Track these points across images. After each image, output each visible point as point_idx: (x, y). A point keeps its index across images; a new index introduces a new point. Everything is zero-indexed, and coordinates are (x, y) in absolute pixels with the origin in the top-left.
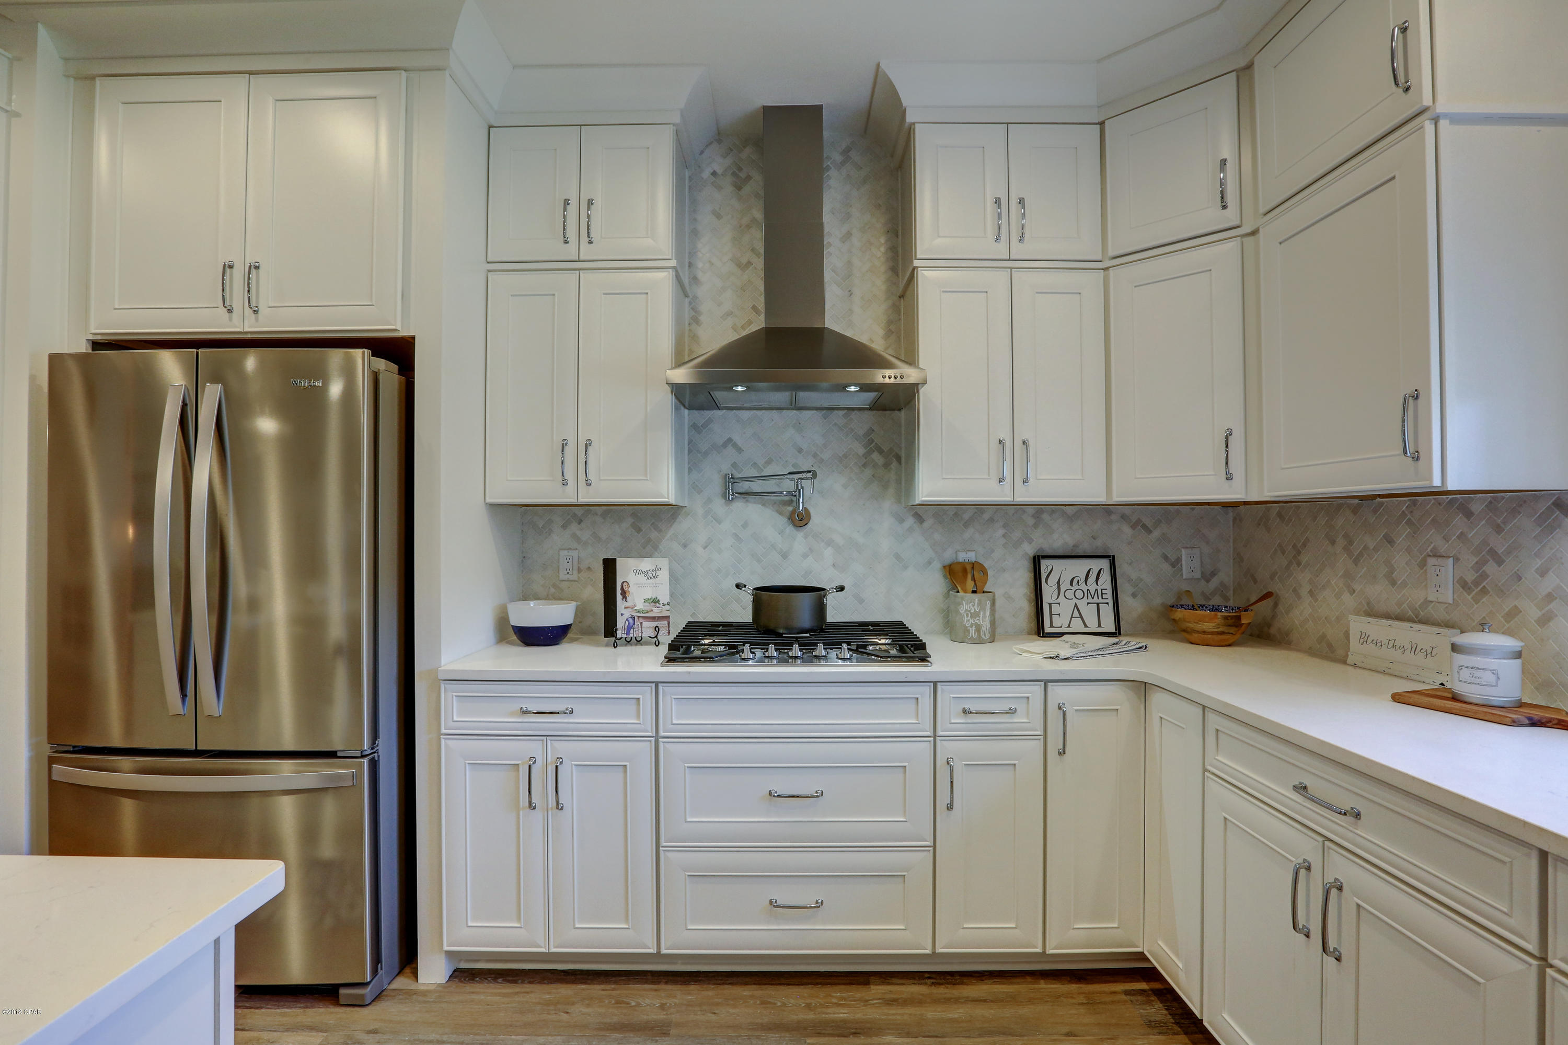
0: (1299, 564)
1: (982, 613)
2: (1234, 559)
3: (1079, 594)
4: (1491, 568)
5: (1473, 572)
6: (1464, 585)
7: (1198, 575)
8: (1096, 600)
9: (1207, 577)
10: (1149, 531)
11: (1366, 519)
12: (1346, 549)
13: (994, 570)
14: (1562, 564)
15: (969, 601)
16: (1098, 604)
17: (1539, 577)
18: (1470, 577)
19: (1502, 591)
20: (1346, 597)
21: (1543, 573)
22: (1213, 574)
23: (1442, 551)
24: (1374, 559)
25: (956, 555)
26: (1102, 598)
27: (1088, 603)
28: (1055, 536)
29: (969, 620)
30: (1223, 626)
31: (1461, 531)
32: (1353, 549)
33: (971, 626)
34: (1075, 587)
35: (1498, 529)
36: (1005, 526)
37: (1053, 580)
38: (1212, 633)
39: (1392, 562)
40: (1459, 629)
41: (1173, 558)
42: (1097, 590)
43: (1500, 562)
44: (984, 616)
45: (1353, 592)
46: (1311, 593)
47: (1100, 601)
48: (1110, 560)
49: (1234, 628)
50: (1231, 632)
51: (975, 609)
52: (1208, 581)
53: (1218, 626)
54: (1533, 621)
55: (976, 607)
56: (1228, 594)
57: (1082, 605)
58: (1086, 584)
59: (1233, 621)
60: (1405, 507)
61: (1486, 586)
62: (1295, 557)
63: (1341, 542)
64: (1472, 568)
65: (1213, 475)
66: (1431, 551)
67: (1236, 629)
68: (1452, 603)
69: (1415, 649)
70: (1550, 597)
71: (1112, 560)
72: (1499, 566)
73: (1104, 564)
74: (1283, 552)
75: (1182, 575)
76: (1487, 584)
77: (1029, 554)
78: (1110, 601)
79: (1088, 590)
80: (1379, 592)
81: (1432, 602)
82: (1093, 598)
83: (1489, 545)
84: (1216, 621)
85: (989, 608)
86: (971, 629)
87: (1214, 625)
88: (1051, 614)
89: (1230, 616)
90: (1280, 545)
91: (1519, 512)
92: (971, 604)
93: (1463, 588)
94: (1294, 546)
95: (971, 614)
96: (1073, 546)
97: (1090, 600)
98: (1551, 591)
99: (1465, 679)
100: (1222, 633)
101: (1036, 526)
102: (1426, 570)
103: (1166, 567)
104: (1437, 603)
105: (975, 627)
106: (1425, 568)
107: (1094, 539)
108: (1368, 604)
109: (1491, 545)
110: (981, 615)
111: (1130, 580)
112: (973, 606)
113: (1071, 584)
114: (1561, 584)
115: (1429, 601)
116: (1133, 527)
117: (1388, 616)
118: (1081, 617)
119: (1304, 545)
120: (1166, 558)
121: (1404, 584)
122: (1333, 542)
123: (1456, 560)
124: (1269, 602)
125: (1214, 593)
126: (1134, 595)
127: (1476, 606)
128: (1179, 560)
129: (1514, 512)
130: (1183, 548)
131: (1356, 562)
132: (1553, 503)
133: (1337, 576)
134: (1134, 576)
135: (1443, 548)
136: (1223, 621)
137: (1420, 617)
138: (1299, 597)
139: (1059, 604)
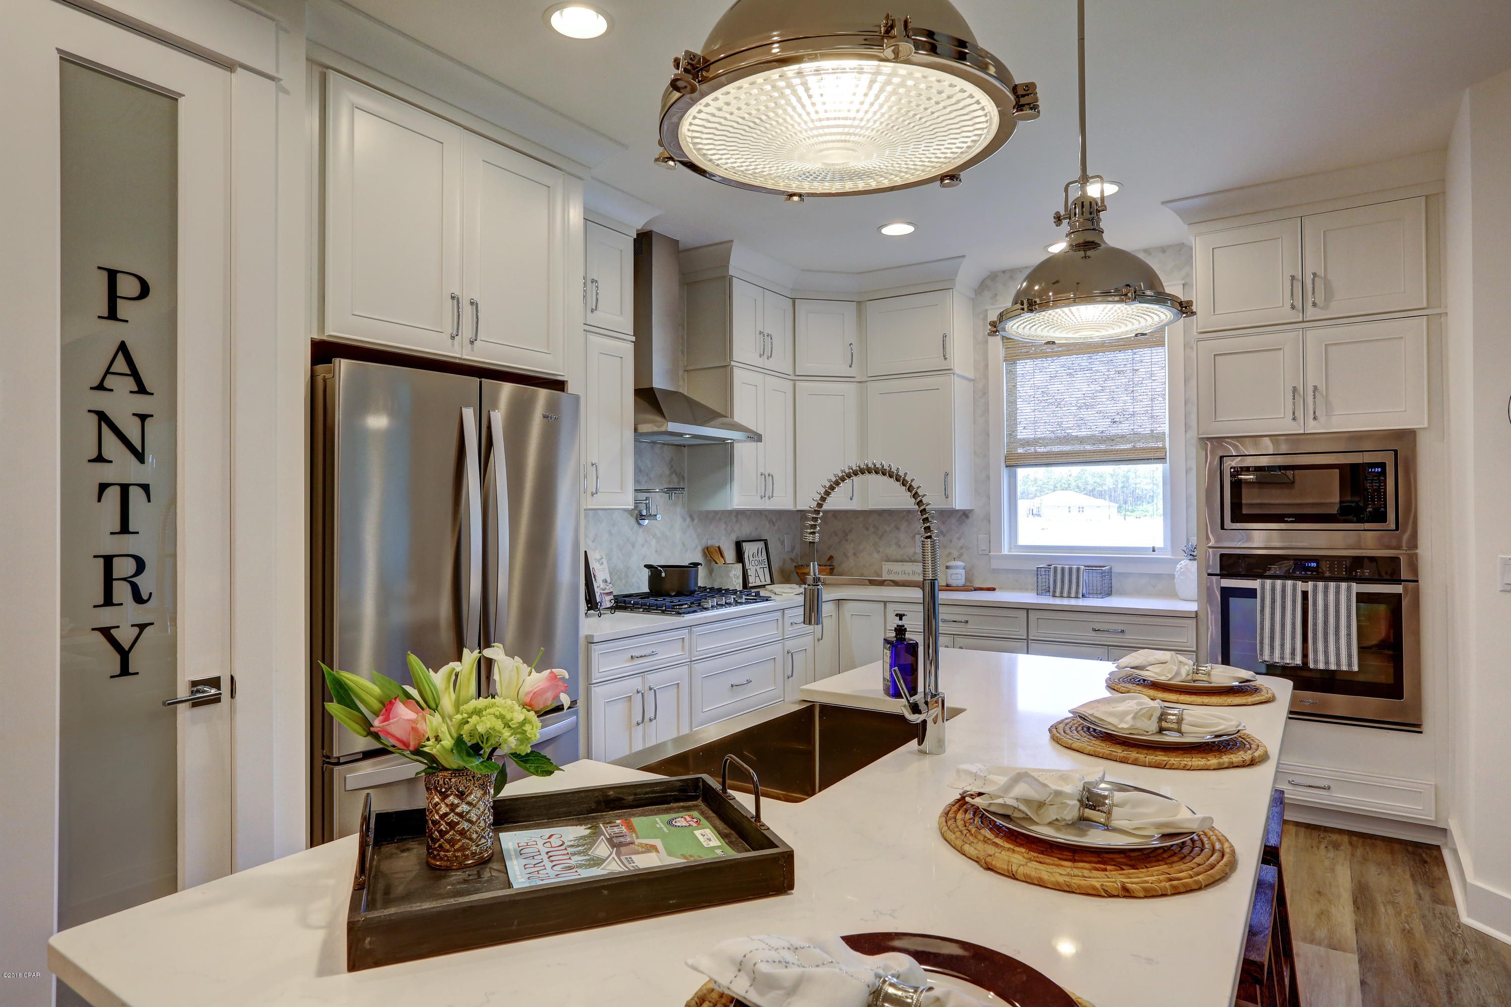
0: (847, 540)
3: (756, 563)
7: (789, 549)
9: (793, 549)
10: (775, 524)
11: (885, 518)
12: (874, 532)
16: (763, 566)
20: (876, 555)
21: (959, 539)
24: (890, 536)
27: (760, 568)
28: (745, 529)
32: (878, 532)
34: (755, 559)
35: (944, 523)
36: (726, 523)
37: (747, 555)
39: (899, 537)
41: (782, 540)
42: (762, 560)
43: (944, 536)
45: (879, 551)
46: (855, 554)
47: (764, 564)
52: (792, 552)
57: (758, 569)
58: (758, 557)
60: (905, 514)
62: (844, 537)
63: (872, 529)
70: (961, 548)
71: (765, 542)
73: (763, 544)
74: (837, 535)
75: (785, 549)
77: (737, 539)
78: (767, 566)
79: (759, 560)
80: (892, 551)
82: (761, 563)
90: (835, 532)
91: (951, 517)
96: (752, 535)
97: (760, 565)
98: (966, 545)
99: (953, 578)
101: (737, 523)
103: (780, 545)
106: (914, 539)
107: (758, 530)
108: (887, 557)
109: (941, 529)
113: (753, 557)
114: (965, 542)
115: (916, 553)
117: (897, 561)
118: (759, 576)
121: (905, 547)
122: (867, 529)
128: (784, 541)
130: (785, 534)
131: (881, 538)
133: (869, 545)
134: (773, 551)
137: (912, 560)
138: (847, 557)
139: (750, 569)
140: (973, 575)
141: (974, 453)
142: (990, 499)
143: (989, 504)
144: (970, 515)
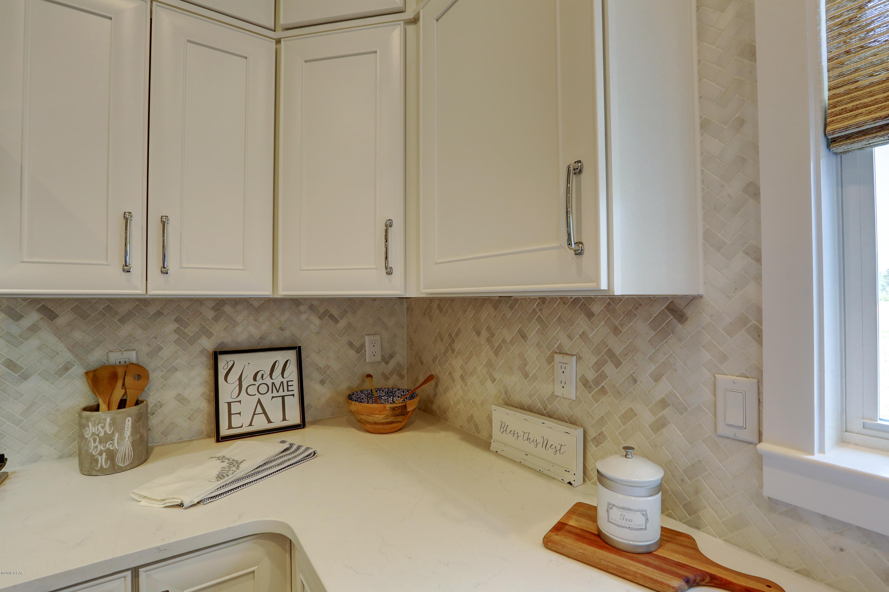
0: (453, 351)
1: (117, 435)
2: (407, 343)
3: (263, 389)
4: (609, 369)
5: (593, 371)
6: (585, 383)
7: (378, 358)
8: (281, 393)
9: (386, 359)
10: (336, 321)
11: (504, 314)
12: (488, 340)
13: (163, 371)
14: (676, 370)
15: (97, 422)
16: (283, 397)
17: (653, 382)
18: (591, 375)
19: (619, 393)
20: (489, 384)
21: (657, 378)
22: (391, 356)
23: (566, 349)
24: (510, 351)
25: (108, 357)
26: (288, 391)
27: (273, 397)
28: (239, 329)
29: (96, 447)
30: (390, 416)
31: (583, 330)
32: (493, 340)
33: (101, 454)
34: (259, 381)
35: (616, 331)
36: (177, 320)
37: (233, 377)
38: (382, 424)
39: (525, 356)
40: (582, 427)
41: (357, 344)
42: (282, 382)
43: (618, 364)
44: (121, 438)
45: (493, 380)
46: (462, 377)
47: (286, 393)
48: (297, 351)
49: (401, 416)
50: (399, 421)
51: (105, 432)
52: (387, 363)
53: (387, 417)
54: (647, 426)
55: (107, 428)
56: (403, 373)
57: (266, 400)
58: (271, 378)
59: (400, 411)
60: (535, 305)
61: (605, 386)
62: (450, 344)
63: (484, 334)
64: (592, 367)
65: (375, 269)
66: (557, 348)
67: (404, 417)
68: (575, 400)
69: (545, 444)
70: (664, 403)
71: (299, 350)
72: (617, 368)
73: (291, 355)
74: (442, 340)
75: (365, 359)
76: (605, 384)
77: (209, 350)
78: (296, 392)
79: (273, 383)
80: (515, 382)
81: (558, 397)
82: (278, 392)
83: (608, 346)
84: (385, 412)
85: (130, 427)
86: (100, 458)
87: (383, 416)
88: (230, 414)
89: (396, 407)
90: (439, 333)
91: (635, 315)
92: (99, 426)
93: (584, 386)
94: (450, 335)
95: (99, 438)
96: (260, 338)
97: (275, 394)
98: (664, 397)
99: (615, 520)
100: (391, 423)
101: (216, 319)
102: (553, 365)
103: (352, 353)
104: (562, 399)
105: (106, 455)
106: (552, 364)
107: (282, 330)
108: (506, 393)
109: (609, 347)
110: (116, 439)
111: (318, 369)
112: (103, 427)
113: (255, 379)
114: (674, 390)
115: (555, 396)
116: (321, 317)
118: (264, 412)
119: (457, 335)
120: (351, 345)
121: (535, 378)
122: (479, 334)
123: (579, 359)
124: (432, 383)
125: (391, 374)
126: (322, 382)
127: (596, 405)
128: (363, 346)
129: (630, 315)
130: (367, 335)
131: (496, 353)
132: (667, 308)
133: (482, 364)
134: (322, 363)
135: (567, 345)
136: (391, 412)
137: (548, 409)
138: (453, 381)
139: (240, 402)
140: (697, 492)
141: (702, 126)
142: (759, 260)
143: (758, 279)
144: (689, 312)
